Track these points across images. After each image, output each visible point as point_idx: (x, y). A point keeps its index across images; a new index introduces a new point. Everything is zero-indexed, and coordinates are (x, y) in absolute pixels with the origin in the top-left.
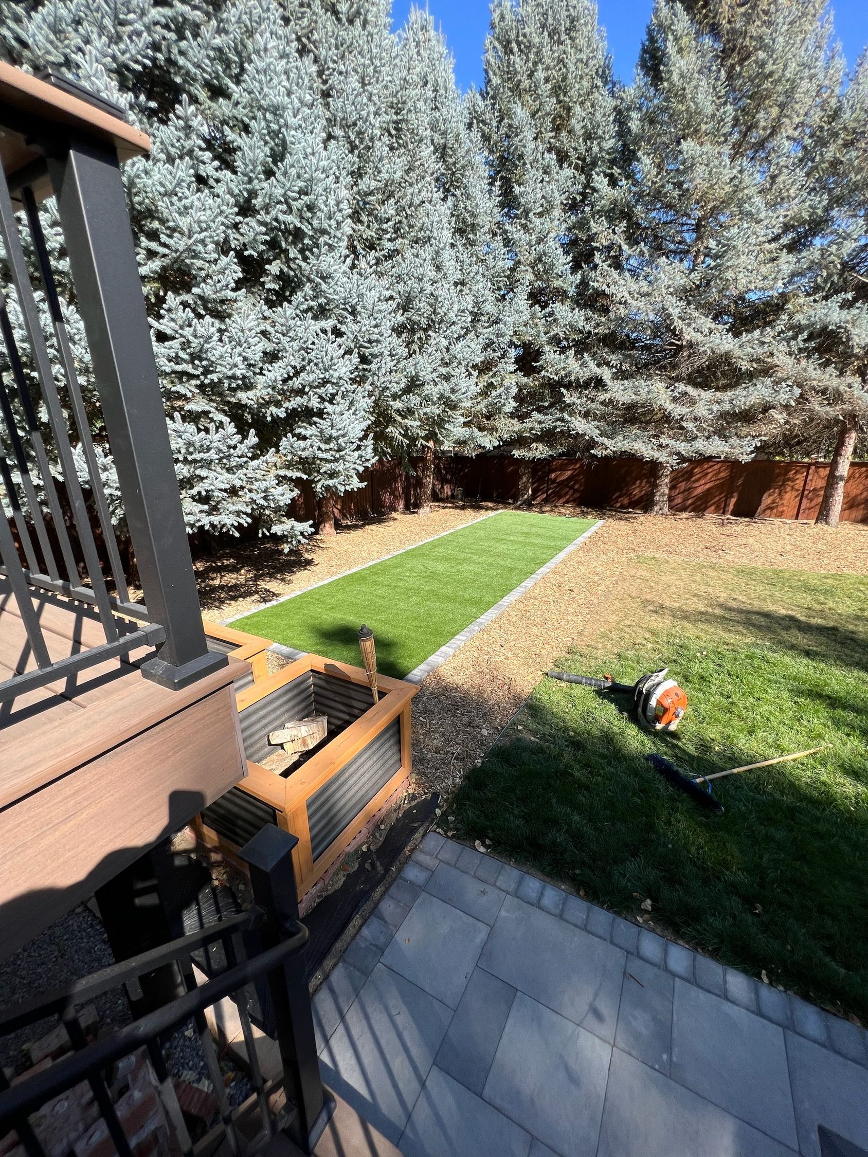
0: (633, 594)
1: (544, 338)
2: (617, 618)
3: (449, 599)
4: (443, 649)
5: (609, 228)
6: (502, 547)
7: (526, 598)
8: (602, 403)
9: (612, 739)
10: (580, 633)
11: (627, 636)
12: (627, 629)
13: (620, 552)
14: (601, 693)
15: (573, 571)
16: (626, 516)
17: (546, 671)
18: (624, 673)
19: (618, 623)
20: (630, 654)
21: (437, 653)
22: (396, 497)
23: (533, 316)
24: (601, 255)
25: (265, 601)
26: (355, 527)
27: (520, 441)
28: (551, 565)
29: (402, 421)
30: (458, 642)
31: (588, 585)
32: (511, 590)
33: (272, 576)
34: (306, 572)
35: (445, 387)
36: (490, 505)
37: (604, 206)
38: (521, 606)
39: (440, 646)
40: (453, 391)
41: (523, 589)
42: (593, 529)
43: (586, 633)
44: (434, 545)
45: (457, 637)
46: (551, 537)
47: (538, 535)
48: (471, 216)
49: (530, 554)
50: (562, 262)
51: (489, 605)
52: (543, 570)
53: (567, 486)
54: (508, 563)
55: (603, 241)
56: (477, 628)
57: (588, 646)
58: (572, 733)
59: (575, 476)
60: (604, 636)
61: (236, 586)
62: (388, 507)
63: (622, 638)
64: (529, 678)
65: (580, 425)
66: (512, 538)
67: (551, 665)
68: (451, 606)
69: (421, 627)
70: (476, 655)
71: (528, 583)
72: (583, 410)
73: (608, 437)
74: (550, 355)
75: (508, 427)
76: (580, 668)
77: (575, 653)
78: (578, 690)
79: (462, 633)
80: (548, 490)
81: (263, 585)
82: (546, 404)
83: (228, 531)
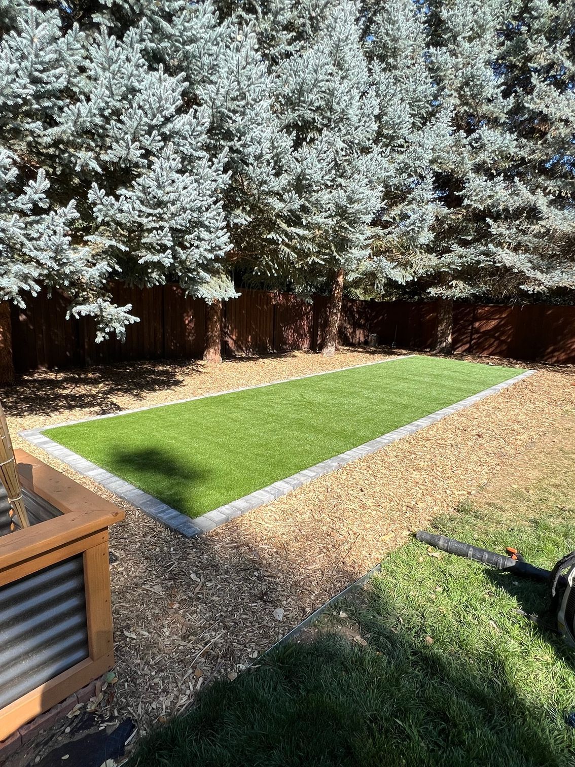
0: (566, 449)
1: (469, 164)
2: (540, 475)
3: (315, 430)
4: (278, 484)
5: (550, 46)
6: (402, 385)
7: (415, 438)
8: (535, 236)
9: (502, 664)
10: (481, 488)
11: (553, 498)
12: (553, 490)
13: (552, 402)
14: (496, 576)
15: (487, 416)
16: (564, 369)
17: (415, 529)
18: (540, 550)
19: (540, 481)
20: (554, 522)
21: (267, 489)
22: (300, 335)
23: (457, 143)
24: (539, 75)
25: (104, 412)
26: (248, 359)
27: (438, 278)
28: (459, 406)
29: (288, 229)
30: (302, 479)
31: (503, 433)
32: (397, 427)
33: (127, 391)
34: (168, 391)
35: (340, 196)
36: (404, 352)
37: (544, 24)
38: (406, 446)
39: (275, 480)
40: (351, 201)
41: (414, 428)
42: (520, 377)
43: (490, 488)
44: (322, 378)
45: (304, 472)
46: (463, 381)
47: (450, 378)
48: (392, 40)
49: (434, 393)
50: (492, 83)
51: (363, 441)
52: (448, 410)
53: (493, 336)
54: (405, 400)
55: (542, 61)
56: (335, 464)
57: (489, 504)
58: (429, 640)
59: (501, 326)
60: (516, 494)
61: (83, 395)
62: (290, 345)
63: (544, 500)
64: (387, 538)
65: (507, 257)
66: (416, 378)
67: (427, 524)
68: (312, 437)
69: (263, 456)
70: (321, 497)
71: (423, 422)
72: (514, 244)
73: (542, 272)
74: (476, 183)
75: (425, 263)
76: (471, 534)
77: (466, 512)
78: (458, 566)
79: (313, 468)
80: (472, 340)
81: (113, 399)
82: (470, 238)
83: (12, 300)
